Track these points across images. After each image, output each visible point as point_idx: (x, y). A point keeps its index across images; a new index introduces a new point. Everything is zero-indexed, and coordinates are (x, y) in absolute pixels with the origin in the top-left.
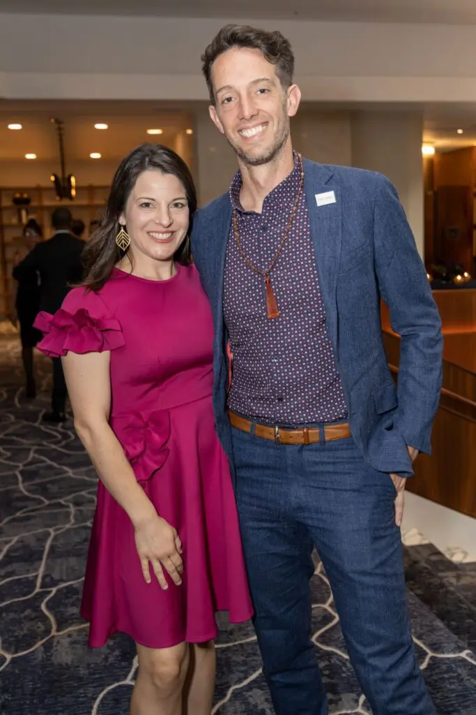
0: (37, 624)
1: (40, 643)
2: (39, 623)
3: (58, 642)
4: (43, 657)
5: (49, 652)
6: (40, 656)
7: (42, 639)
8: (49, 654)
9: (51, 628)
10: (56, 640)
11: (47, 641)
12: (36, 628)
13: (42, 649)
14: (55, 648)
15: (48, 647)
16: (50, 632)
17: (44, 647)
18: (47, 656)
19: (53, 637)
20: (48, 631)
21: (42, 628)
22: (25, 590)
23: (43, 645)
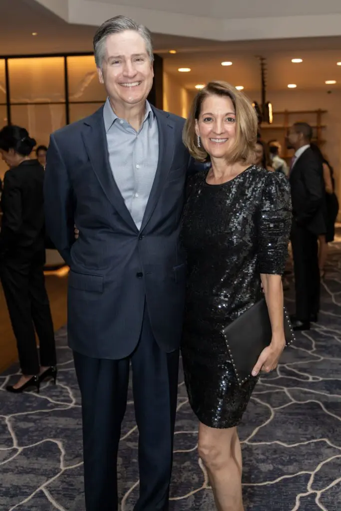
0: (193, 475)
1: (192, 493)
2: (195, 475)
3: (207, 495)
4: (193, 505)
5: (199, 502)
6: (190, 504)
7: (194, 489)
8: (198, 504)
9: (204, 481)
10: (205, 493)
11: (197, 492)
12: (191, 478)
13: (193, 497)
14: (203, 500)
15: (198, 496)
16: (202, 485)
17: (196, 497)
18: (196, 505)
19: (204, 489)
20: (201, 483)
21: (197, 480)
22: (189, 444)
23: (194, 494)
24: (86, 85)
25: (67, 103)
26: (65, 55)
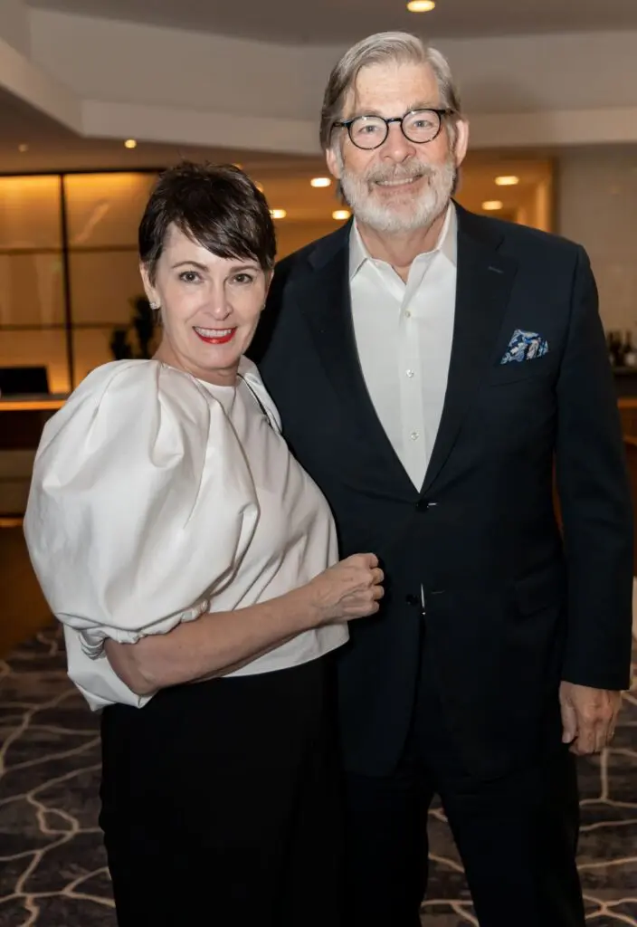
24: (95, 220)
25: (65, 251)
26: (61, 173)
